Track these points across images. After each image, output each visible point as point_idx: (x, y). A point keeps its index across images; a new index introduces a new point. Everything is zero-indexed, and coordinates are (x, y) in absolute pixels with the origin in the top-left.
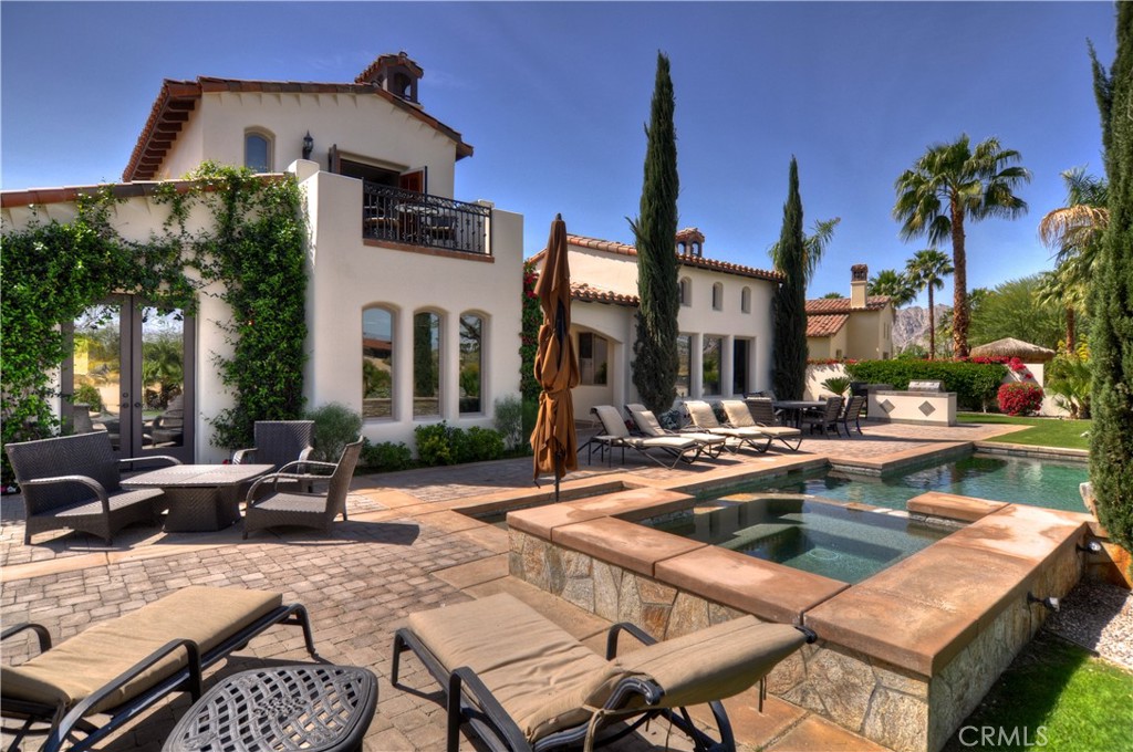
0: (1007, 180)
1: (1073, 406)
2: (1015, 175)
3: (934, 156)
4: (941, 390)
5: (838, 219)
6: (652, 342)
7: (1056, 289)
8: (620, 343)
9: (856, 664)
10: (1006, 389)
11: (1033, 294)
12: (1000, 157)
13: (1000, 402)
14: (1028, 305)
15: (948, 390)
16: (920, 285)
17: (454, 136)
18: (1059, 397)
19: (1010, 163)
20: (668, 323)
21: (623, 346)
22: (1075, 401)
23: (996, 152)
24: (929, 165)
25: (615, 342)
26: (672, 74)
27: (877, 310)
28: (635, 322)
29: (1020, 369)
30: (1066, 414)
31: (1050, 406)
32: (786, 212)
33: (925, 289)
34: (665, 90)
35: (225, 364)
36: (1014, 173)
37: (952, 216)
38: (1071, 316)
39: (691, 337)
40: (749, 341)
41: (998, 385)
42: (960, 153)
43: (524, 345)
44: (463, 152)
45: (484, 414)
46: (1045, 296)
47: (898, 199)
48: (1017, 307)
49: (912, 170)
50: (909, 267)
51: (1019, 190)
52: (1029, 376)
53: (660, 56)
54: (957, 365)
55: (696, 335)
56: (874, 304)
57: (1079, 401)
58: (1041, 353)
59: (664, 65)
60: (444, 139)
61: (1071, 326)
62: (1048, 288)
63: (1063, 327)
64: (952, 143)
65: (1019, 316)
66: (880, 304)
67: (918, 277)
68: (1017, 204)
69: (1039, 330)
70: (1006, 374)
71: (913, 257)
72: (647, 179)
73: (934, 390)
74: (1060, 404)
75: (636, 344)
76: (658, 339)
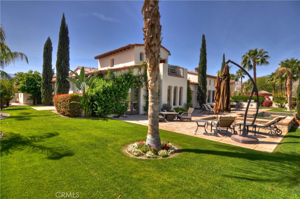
0: (265, 58)
1: (279, 105)
2: (267, 57)
3: (250, 52)
4: (254, 102)
5: (232, 66)
6: (202, 92)
7: (271, 79)
8: (194, 92)
9: (280, 125)
10: (265, 102)
11: (266, 80)
12: (264, 53)
13: (264, 104)
14: (264, 83)
15: (255, 102)
16: (239, 77)
17: (169, 52)
18: (276, 103)
19: (266, 54)
20: (205, 88)
21: (195, 93)
22: (279, 104)
23: (263, 52)
24: (249, 54)
25: (193, 92)
26: (205, 38)
27: (233, 84)
28: (197, 88)
29: (268, 98)
30: (277, 107)
31: (274, 105)
32: (222, 65)
33: (240, 78)
34: (204, 41)
35: (145, 96)
36: (267, 56)
37: (253, 65)
38: (274, 85)
39: (210, 91)
40: (214, 92)
41: (263, 101)
42: (255, 52)
43: (187, 93)
44: (170, 54)
45: (181, 106)
46: (268, 81)
47: (242, 61)
48: (262, 83)
49: (245, 54)
50: (237, 73)
51: (267, 60)
52: (270, 99)
53: (203, 35)
54: (255, 97)
55: (211, 91)
56: (232, 82)
57: (280, 104)
58: (269, 94)
59: (204, 37)
60: (167, 53)
61: (274, 87)
62: (269, 79)
63: (272, 88)
64: (254, 49)
65: (262, 85)
66: (233, 82)
67: (239, 75)
68: (267, 63)
69: (267, 88)
70: (265, 99)
71: (238, 71)
72: (200, 59)
73: (253, 102)
74: (276, 105)
75: (198, 92)
76: (203, 91)
